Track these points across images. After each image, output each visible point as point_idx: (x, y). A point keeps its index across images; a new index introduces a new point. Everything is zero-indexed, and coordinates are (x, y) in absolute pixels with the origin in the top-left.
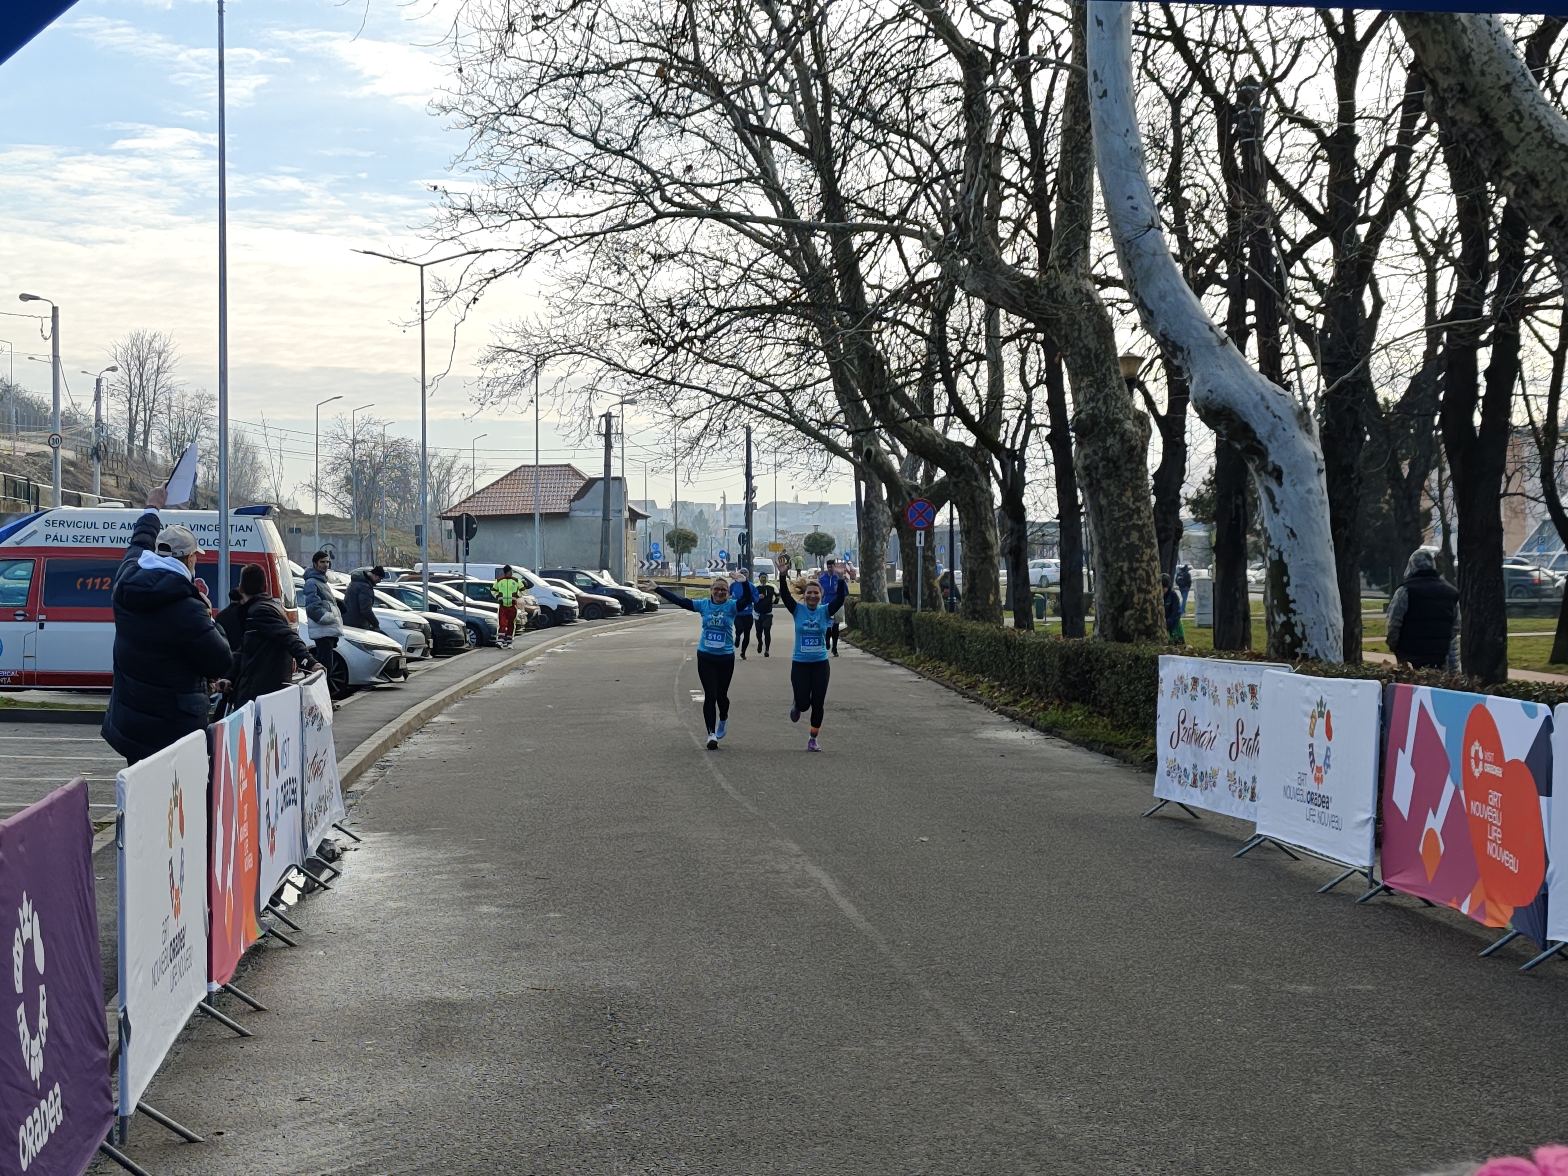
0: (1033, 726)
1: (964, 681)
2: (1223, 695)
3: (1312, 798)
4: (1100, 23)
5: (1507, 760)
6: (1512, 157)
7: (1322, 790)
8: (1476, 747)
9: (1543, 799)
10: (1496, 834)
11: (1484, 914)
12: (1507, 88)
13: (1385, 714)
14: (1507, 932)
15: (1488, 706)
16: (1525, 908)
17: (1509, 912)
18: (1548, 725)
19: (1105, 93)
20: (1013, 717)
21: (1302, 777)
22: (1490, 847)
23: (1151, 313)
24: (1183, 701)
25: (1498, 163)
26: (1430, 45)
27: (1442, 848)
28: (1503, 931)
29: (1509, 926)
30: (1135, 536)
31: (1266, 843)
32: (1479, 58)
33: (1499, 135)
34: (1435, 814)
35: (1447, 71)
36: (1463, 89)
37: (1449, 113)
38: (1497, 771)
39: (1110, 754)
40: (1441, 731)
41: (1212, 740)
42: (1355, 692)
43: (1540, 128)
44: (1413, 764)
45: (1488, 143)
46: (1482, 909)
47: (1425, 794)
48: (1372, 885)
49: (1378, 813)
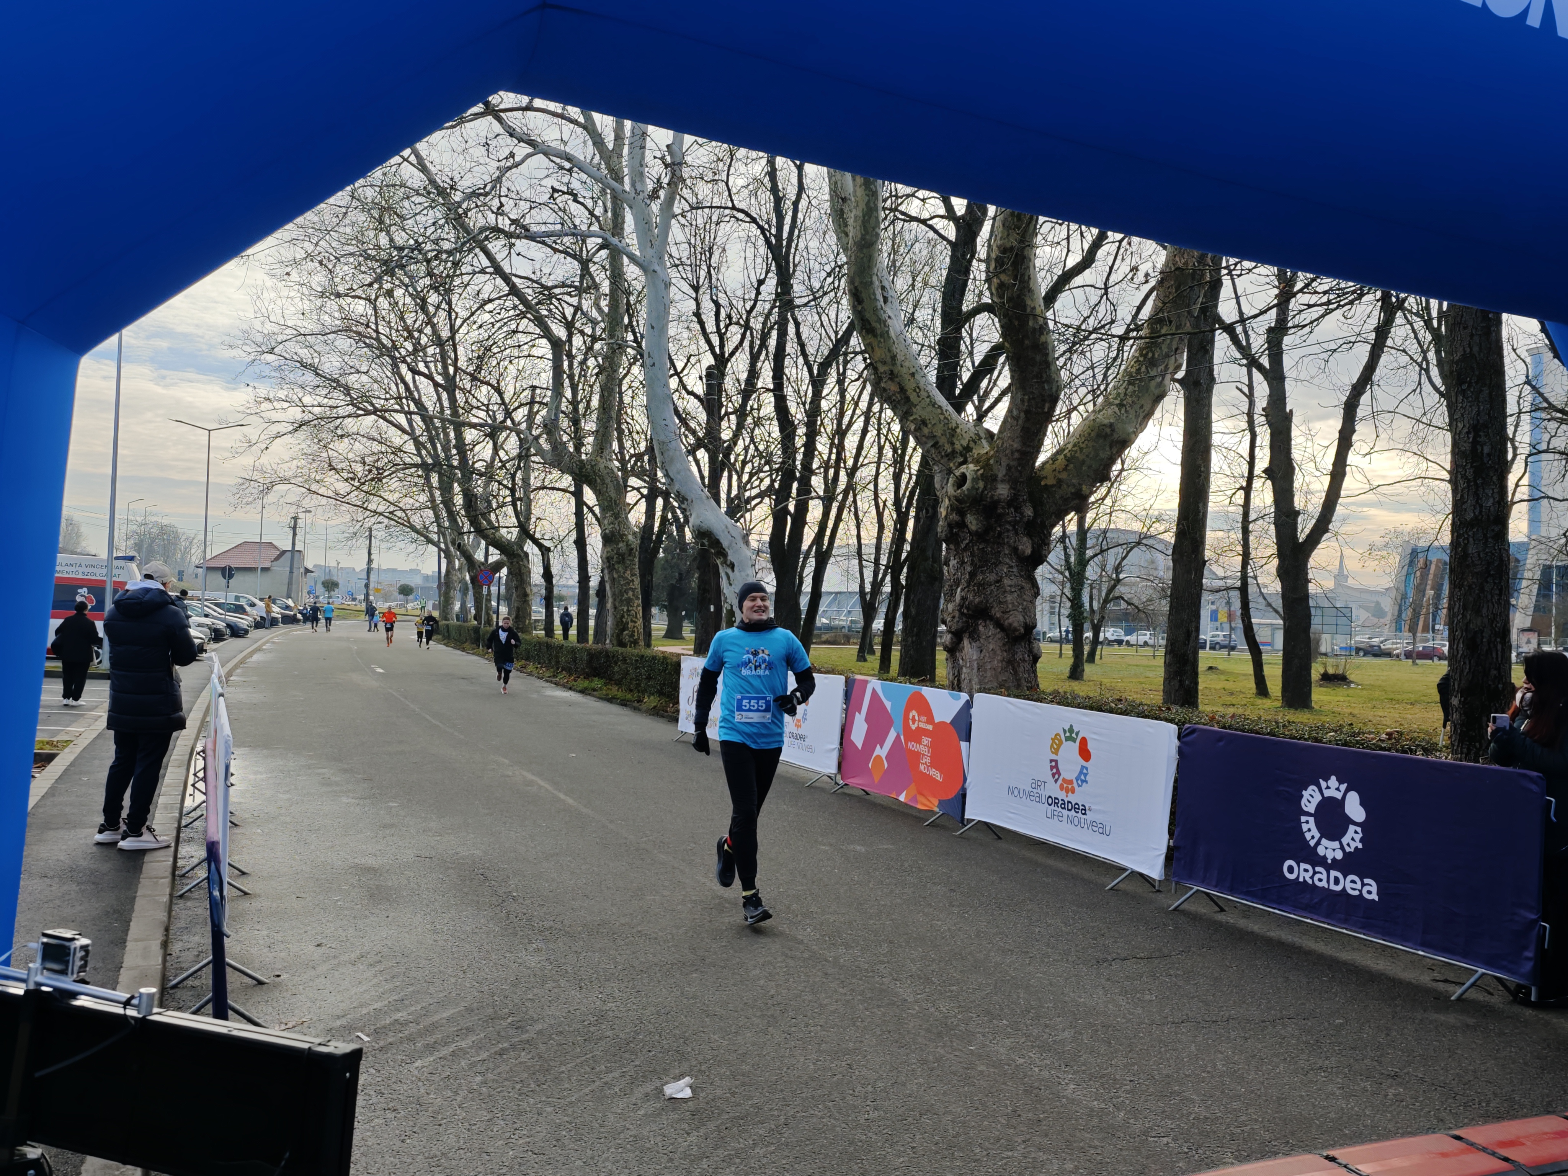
0: (570, 689)
4: (652, 328)
5: (937, 720)
6: (914, 410)
7: (801, 731)
8: (914, 713)
9: (963, 745)
10: (927, 760)
11: (917, 802)
12: (913, 375)
13: (847, 695)
14: (934, 813)
15: (924, 693)
16: (948, 800)
17: (936, 803)
18: (969, 705)
20: (557, 684)
22: (922, 767)
23: (672, 480)
25: (907, 412)
26: (876, 348)
27: (886, 765)
28: (931, 812)
29: (937, 810)
32: (900, 358)
33: (908, 399)
34: (881, 746)
35: (884, 363)
36: (892, 371)
37: (882, 385)
38: (930, 727)
39: (625, 705)
40: (888, 705)
42: (826, 681)
43: (929, 396)
44: (867, 720)
45: (903, 402)
46: (914, 799)
47: (875, 736)
48: (836, 783)
49: (841, 744)
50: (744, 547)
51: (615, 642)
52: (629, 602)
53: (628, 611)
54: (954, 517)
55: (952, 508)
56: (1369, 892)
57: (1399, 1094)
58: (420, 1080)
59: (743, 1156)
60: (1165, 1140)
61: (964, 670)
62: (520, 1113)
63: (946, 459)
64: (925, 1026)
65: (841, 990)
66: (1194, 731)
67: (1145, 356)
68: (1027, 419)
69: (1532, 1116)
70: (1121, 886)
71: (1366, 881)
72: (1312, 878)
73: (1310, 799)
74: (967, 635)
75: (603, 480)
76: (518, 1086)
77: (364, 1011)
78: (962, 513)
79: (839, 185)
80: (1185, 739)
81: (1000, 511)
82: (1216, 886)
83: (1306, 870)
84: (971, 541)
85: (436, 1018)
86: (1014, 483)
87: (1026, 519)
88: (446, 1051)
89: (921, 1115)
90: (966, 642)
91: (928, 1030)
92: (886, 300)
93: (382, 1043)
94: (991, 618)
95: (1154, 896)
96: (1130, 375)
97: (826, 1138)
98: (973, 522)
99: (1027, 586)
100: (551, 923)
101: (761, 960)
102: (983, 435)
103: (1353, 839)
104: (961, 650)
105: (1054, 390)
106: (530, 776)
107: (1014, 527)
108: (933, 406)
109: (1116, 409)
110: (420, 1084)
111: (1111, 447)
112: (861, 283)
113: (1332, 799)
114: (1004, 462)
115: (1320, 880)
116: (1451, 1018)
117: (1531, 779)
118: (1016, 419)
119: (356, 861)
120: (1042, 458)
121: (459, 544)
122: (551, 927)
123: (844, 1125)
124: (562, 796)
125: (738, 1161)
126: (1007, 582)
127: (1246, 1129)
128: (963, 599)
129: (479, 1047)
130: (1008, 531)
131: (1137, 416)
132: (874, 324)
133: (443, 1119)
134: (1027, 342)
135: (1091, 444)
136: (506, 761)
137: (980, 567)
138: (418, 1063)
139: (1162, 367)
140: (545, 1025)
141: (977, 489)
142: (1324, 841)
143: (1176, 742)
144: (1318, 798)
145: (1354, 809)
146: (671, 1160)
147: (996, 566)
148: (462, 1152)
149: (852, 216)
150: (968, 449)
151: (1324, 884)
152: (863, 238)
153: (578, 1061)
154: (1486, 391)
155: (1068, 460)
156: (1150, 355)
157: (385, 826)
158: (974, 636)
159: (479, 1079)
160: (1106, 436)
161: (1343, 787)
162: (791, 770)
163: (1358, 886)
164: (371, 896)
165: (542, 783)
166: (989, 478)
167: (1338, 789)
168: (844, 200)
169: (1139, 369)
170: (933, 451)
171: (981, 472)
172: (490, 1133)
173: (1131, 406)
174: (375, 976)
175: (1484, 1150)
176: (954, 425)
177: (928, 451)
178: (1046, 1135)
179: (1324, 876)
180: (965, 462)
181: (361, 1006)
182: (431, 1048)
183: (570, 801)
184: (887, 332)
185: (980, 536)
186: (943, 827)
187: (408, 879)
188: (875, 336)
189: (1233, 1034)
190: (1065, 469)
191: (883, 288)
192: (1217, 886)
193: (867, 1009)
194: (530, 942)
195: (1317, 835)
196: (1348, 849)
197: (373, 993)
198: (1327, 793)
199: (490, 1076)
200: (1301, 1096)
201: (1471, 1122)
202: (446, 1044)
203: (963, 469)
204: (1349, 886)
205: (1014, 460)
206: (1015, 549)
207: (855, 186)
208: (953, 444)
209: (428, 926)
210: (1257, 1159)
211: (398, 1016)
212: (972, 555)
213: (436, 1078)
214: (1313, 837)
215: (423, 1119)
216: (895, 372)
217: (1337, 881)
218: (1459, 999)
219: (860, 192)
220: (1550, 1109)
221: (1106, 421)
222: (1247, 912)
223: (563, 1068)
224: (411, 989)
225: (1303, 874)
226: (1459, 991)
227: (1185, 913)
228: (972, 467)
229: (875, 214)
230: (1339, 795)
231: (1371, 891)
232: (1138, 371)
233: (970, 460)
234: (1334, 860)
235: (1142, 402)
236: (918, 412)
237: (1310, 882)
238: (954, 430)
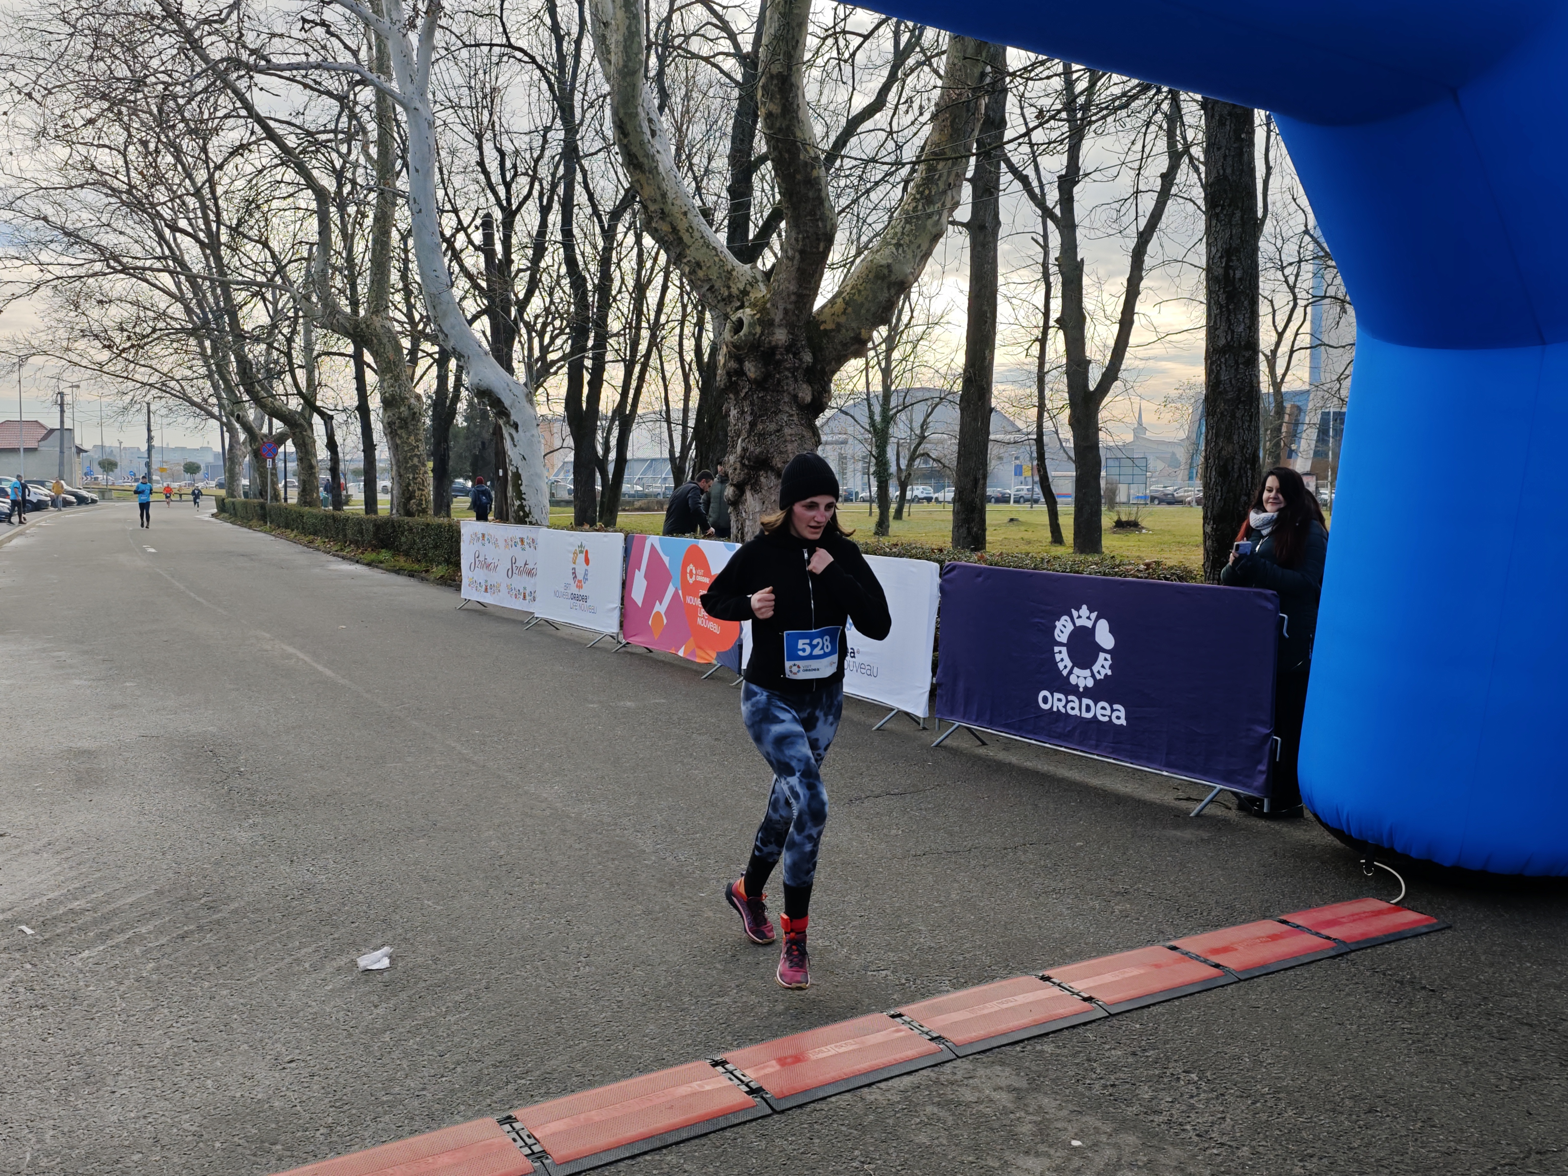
0: (357, 562)
1: (306, 539)
2: (501, 543)
3: (575, 597)
4: (417, 171)
6: (688, 252)
7: (582, 592)
8: (691, 567)
11: (695, 656)
13: (627, 551)
14: (713, 665)
15: (700, 546)
16: (725, 652)
17: (714, 655)
19: (420, 211)
20: (343, 558)
21: (567, 586)
22: (699, 621)
23: (446, 336)
24: (477, 546)
25: (680, 254)
26: (645, 185)
27: (665, 621)
28: (710, 665)
29: (715, 662)
30: (416, 460)
31: (542, 622)
32: (671, 195)
33: (680, 239)
34: (661, 603)
35: (654, 201)
36: (663, 212)
37: (654, 225)
39: (412, 576)
40: (666, 560)
41: (496, 567)
42: (606, 539)
43: (702, 237)
44: (646, 577)
45: (675, 243)
46: (693, 653)
47: (654, 593)
48: (619, 642)
49: (622, 604)
50: (528, 405)
51: (402, 512)
52: (415, 468)
53: (414, 478)
54: (733, 364)
55: (730, 356)
56: (1118, 718)
57: (1125, 910)
58: (81, 971)
59: (432, 1024)
60: (884, 972)
61: (747, 522)
62: (189, 999)
63: (722, 304)
64: (658, 876)
65: (577, 846)
66: (954, 568)
67: (922, 193)
68: (802, 260)
69: (1248, 922)
70: (888, 726)
71: (1116, 706)
72: (1065, 707)
73: (1063, 629)
74: (749, 487)
75: (379, 340)
76: (194, 970)
77: (37, 902)
78: (740, 361)
79: (599, 6)
80: (946, 577)
81: (778, 357)
82: (976, 721)
83: (1059, 700)
84: (750, 389)
85: (120, 903)
86: (791, 327)
87: (805, 366)
88: (120, 938)
89: (635, 967)
90: (748, 494)
91: (660, 880)
92: (653, 133)
93: (47, 936)
94: (772, 469)
95: (920, 733)
96: (907, 212)
97: (527, 999)
98: (751, 369)
99: (808, 434)
100: (274, 797)
101: (497, 821)
102: (759, 278)
103: (1103, 666)
104: (744, 503)
105: (829, 227)
106: (290, 650)
107: (793, 373)
108: (708, 247)
109: (894, 250)
110: (81, 976)
111: (889, 289)
112: (625, 113)
113: (1083, 628)
114: (781, 306)
115: (1073, 708)
116: (1188, 834)
117: (1266, 598)
118: (791, 259)
119: (71, 744)
120: (819, 303)
121: (238, 416)
122: (274, 801)
123: (549, 984)
124: (320, 668)
125: (425, 1030)
126: (787, 431)
127: (967, 955)
128: (744, 450)
129: (160, 931)
130: (787, 378)
131: (914, 257)
132: (641, 159)
133: (97, 1012)
134: (798, 177)
135: (869, 286)
136: (268, 635)
137: (760, 416)
138: (86, 954)
139: (939, 205)
140: (242, 904)
141: (755, 335)
142: (1076, 670)
143: (938, 580)
144: (1070, 627)
145: (1105, 637)
146: (350, 1035)
147: (776, 414)
148: (111, 1046)
149: (614, 39)
150: (745, 293)
151: (1076, 712)
152: (625, 66)
153: (270, 938)
154: (1238, 214)
155: (847, 303)
156: (927, 192)
157: (115, 707)
158: (756, 488)
159: (151, 965)
160: (884, 278)
161: (1094, 615)
162: (575, 632)
163: (1108, 712)
164: (79, 780)
165: (301, 655)
166: (766, 323)
167: (1088, 618)
168: (606, 24)
169: (916, 207)
170: (709, 295)
171: (758, 316)
172: (150, 1023)
173: (908, 246)
174: (59, 864)
175: (1197, 958)
176: (730, 267)
177: (704, 295)
178: (762, 978)
179: (1076, 705)
180: (742, 307)
181: (33, 897)
182: (103, 937)
183: (328, 673)
184: (656, 167)
185: (760, 384)
186: (720, 679)
187: (126, 761)
188: (643, 171)
189: (973, 863)
190: (844, 313)
191: (650, 121)
192: (978, 720)
193: (600, 864)
194: (248, 817)
195: (1070, 665)
196: (1098, 677)
197: (53, 882)
198: (1079, 623)
199: (166, 961)
200: (1029, 919)
201: (1192, 931)
202: (122, 931)
203: (739, 314)
204: (1099, 712)
205: (791, 303)
206: (795, 397)
207: (614, 8)
208: (729, 287)
209: (135, 808)
210: (974, 985)
211: (75, 905)
212: (752, 404)
213: (102, 968)
214: (1066, 667)
215: (77, 1012)
216: (666, 210)
217: (1088, 709)
218: (1198, 815)
219: (621, 14)
220: (1268, 914)
221: (884, 262)
222: (1008, 746)
223: (251, 948)
224: (98, 875)
225: (1056, 703)
226: (1199, 807)
227: (945, 747)
228: (748, 311)
229: (637, 39)
230: (1089, 624)
231: (1119, 716)
232: (915, 209)
233: (746, 304)
234: (1086, 688)
235: (919, 241)
236: (692, 254)
237: (1063, 711)
238: (730, 273)
